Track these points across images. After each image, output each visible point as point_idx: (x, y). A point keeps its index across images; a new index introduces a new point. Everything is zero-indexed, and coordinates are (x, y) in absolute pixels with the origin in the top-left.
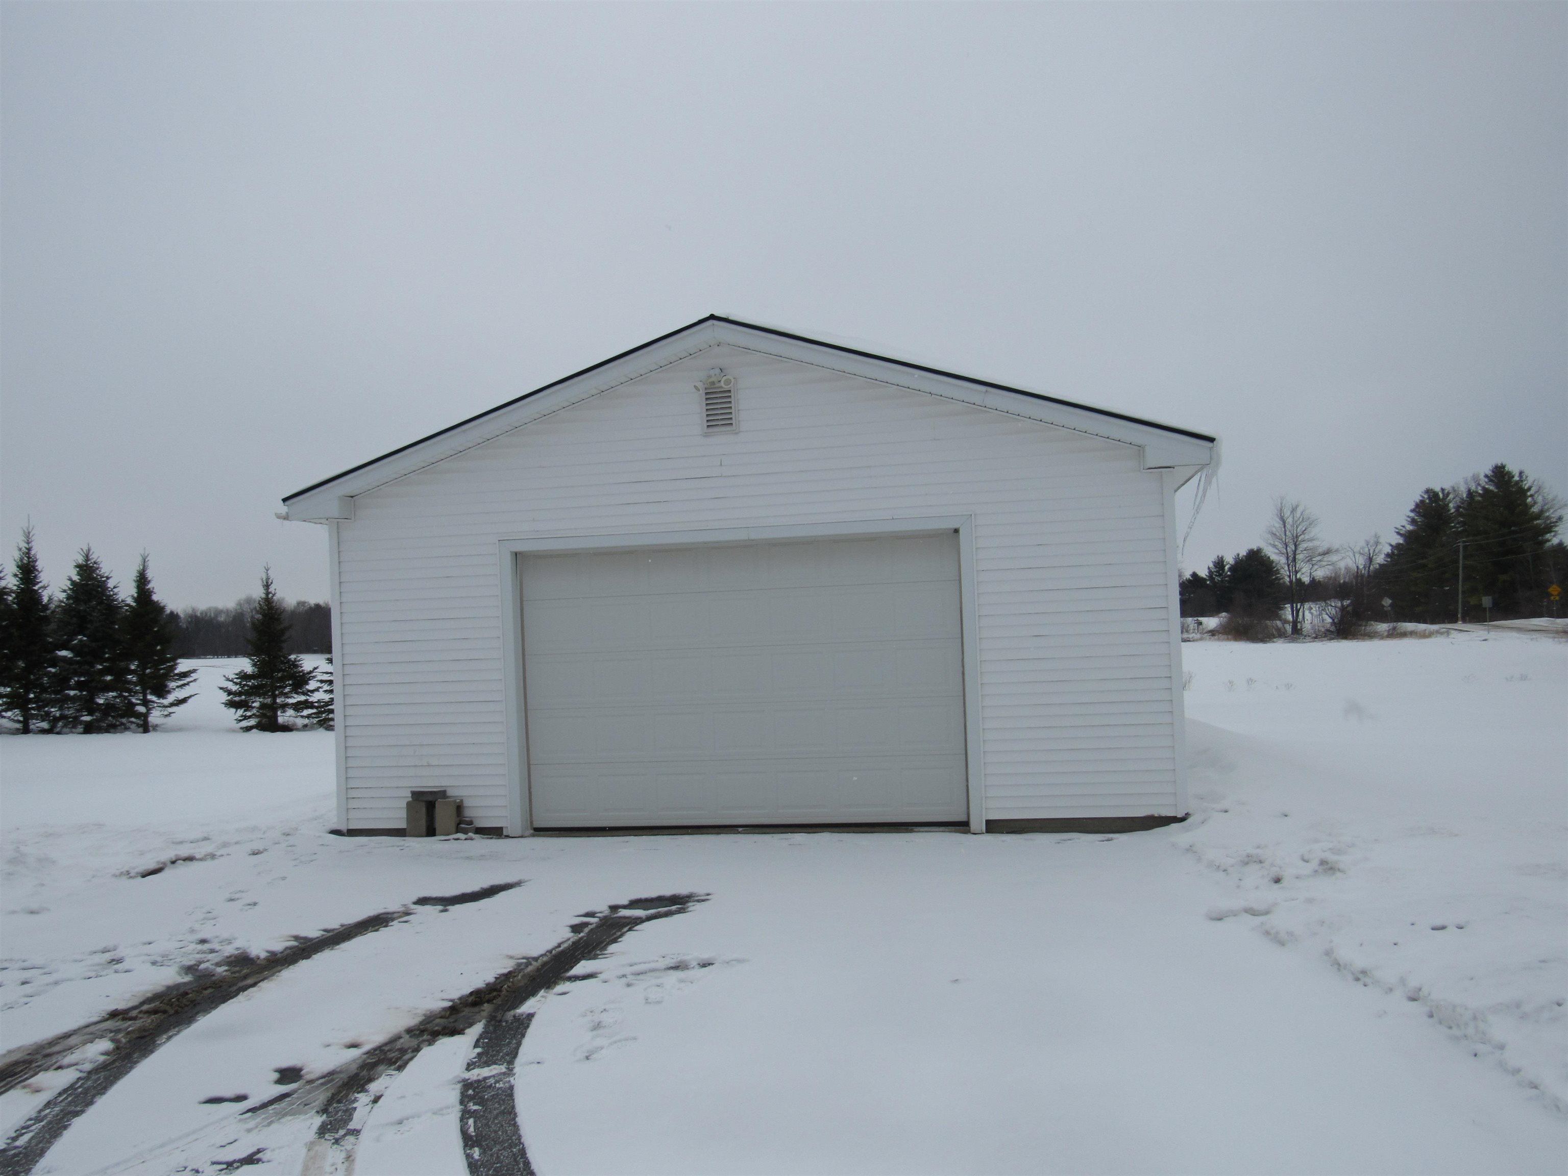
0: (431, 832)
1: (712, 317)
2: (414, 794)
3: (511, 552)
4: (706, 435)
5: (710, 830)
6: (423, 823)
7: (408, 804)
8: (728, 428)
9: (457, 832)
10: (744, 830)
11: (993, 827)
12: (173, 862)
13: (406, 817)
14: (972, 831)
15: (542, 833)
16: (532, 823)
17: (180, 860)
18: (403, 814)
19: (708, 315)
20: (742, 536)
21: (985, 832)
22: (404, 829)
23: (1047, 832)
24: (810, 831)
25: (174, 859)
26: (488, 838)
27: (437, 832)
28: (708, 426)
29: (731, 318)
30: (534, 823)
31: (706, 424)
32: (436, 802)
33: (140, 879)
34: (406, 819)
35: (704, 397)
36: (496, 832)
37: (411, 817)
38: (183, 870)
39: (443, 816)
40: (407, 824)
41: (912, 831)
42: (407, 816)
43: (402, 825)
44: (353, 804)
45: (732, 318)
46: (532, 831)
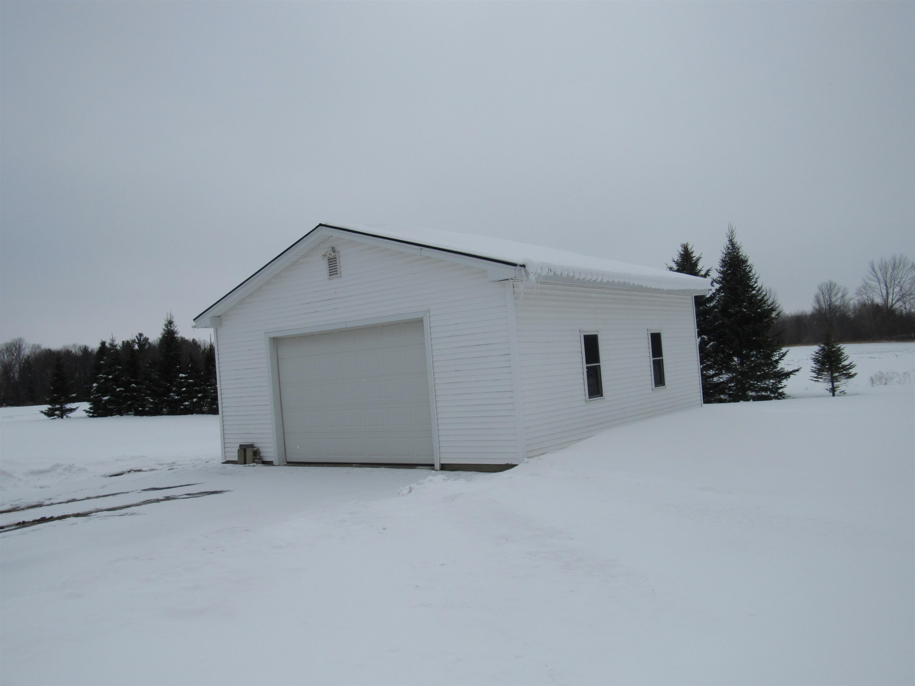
0: (245, 463)
1: (321, 225)
2: (241, 446)
3: (269, 338)
4: (330, 279)
5: (349, 465)
6: (243, 458)
7: (238, 450)
8: (336, 276)
9: (254, 462)
10: (355, 465)
11: (444, 467)
12: (129, 472)
13: (237, 455)
14: (436, 469)
15: (291, 464)
16: (286, 459)
17: (132, 471)
19: (319, 224)
20: (342, 326)
21: (439, 469)
22: (237, 461)
24: (377, 467)
25: (129, 470)
26: (265, 466)
27: (247, 463)
28: (330, 275)
31: (329, 274)
32: (247, 450)
33: (109, 477)
34: (237, 457)
35: (328, 261)
36: (270, 463)
37: (239, 456)
38: (133, 475)
39: (249, 454)
40: (238, 459)
41: (415, 468)
43: (236, 459)
44: (226, 450)
45: (328, 224)
46: (286, 463)
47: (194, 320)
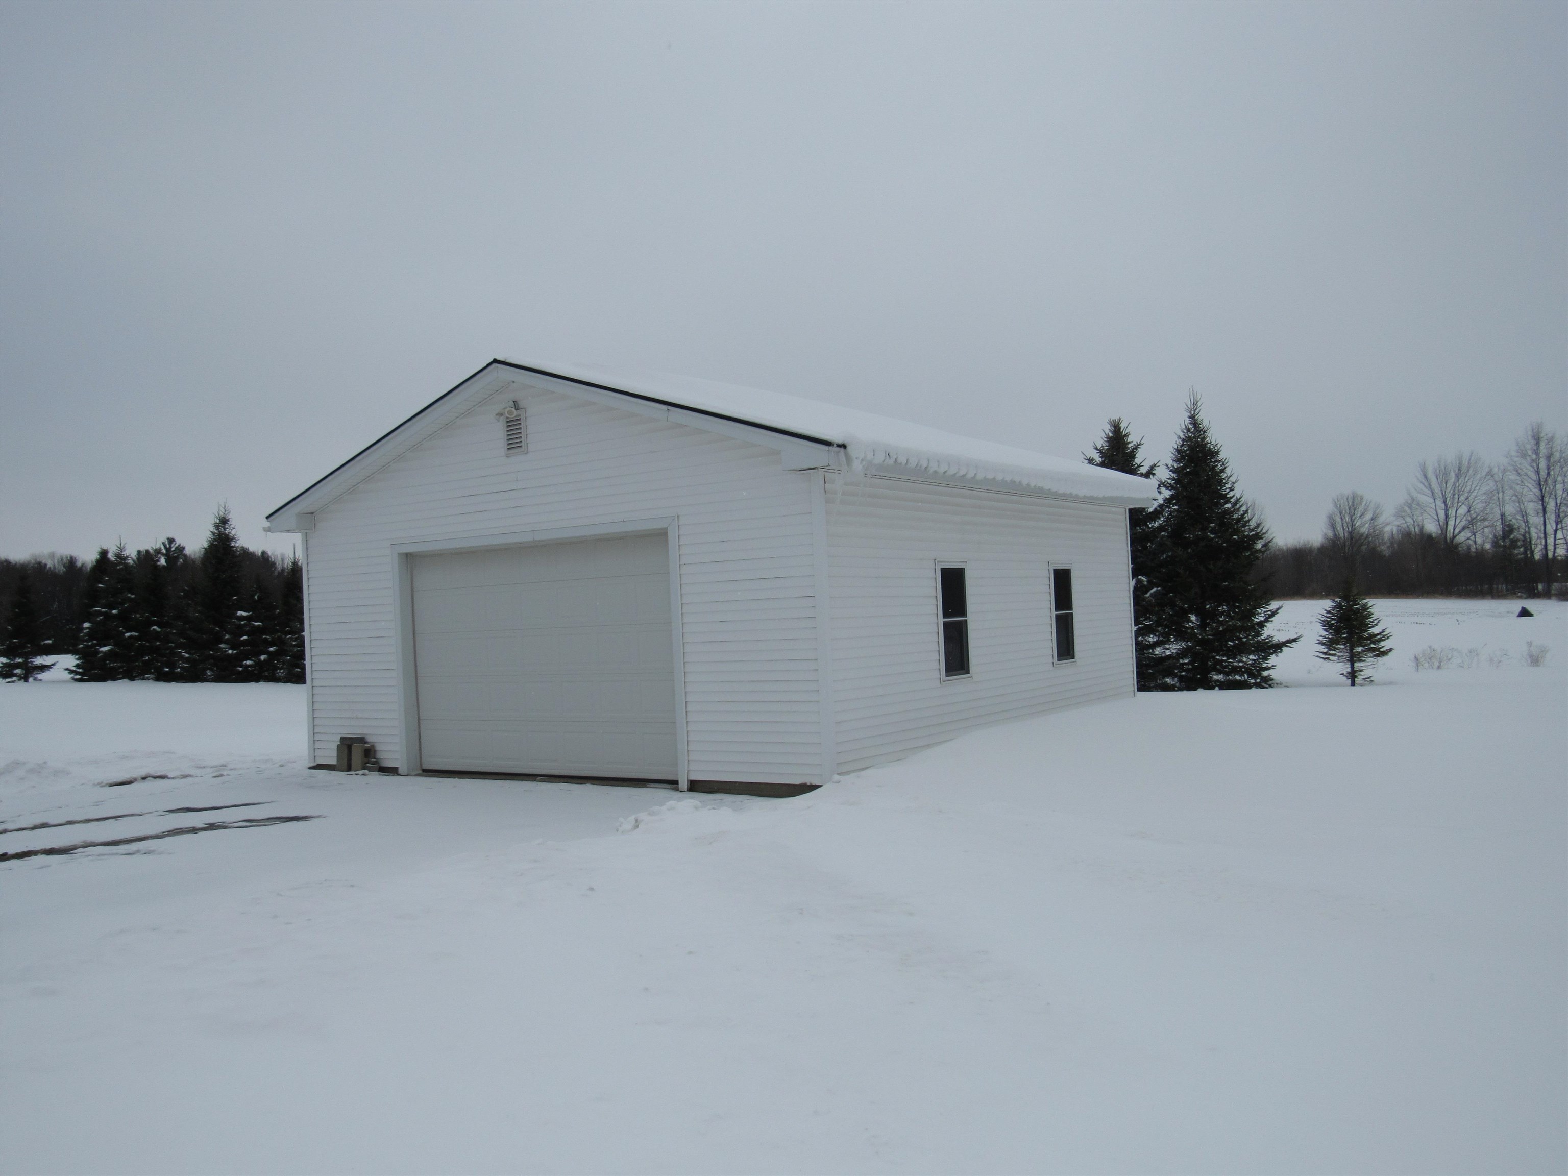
0: (349, 769)
1: (495, 361)
2: (343, 739)
3: (398, 554)
4: (508, 456)
6: (345, 761)
7: (338, 746)
8: (519, 450)
9: (364, 769)
10: (542, 779)
11: (695, 786)
12: (144, 779)
13: (336, 756)
14: (680, 790)
15: (429, 774)
16: (421, 765)
17: (149, 777)
18: (334, 753)
19: (492, 360)
20: (528, 538)
21: (686, 790)
22: (335, 765)
23: (733, 794)
25: (144, 777)
26: (384, 775)
27: (352, 769)
28: (509, 450)
29: (508, 361)
30: (423, 765)
31: (506, 448)
32: (353, 746)
33: (107, 787)
34: (336, 758)
35: (505, 425)
36: (392, 771)
37: (339, 758)
38: (150, 784)
39: (357, 755)
40: (337, 761)
42: (337, 754)
43: (334, 762)
44: (317, 745)
46: (421, 772)
47: (267, 518)
